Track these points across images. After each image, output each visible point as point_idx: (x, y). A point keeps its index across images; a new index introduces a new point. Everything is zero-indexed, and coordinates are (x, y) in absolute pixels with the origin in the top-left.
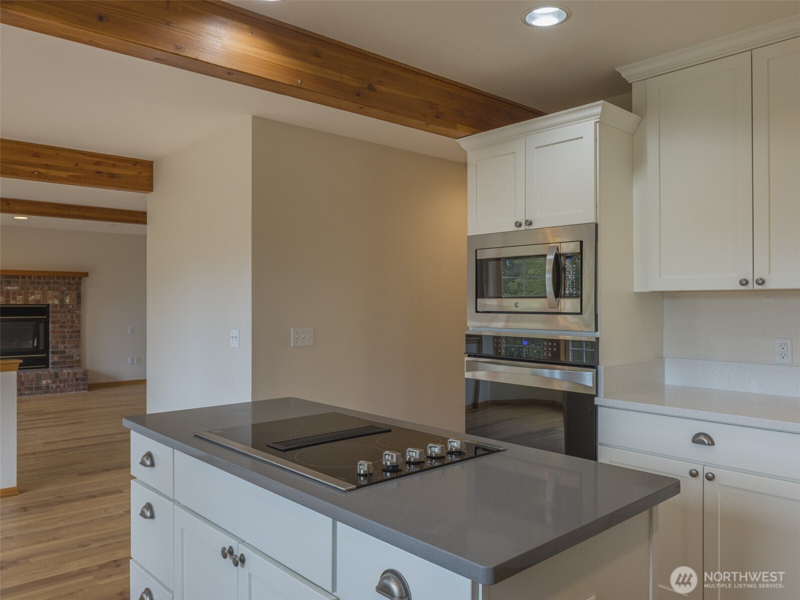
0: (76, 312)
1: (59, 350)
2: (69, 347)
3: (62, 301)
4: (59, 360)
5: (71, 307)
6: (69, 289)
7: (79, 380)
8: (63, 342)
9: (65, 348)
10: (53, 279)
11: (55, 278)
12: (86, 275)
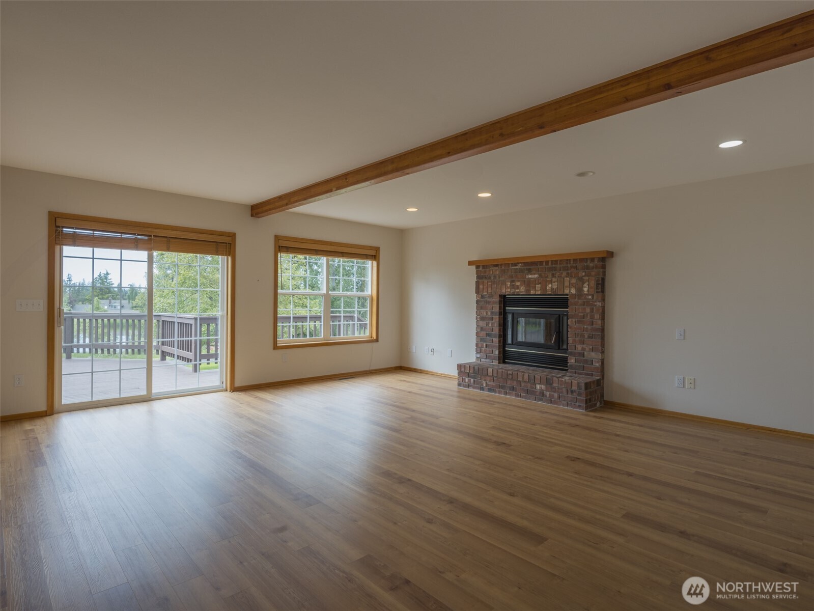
0: (596, 303)
1: (576, 351)
2: (587, 349)
3: (580, 290)
4: (576, 364)
5: (590, 297)
6: (588, 275)
7: (575, 394)
8: (583, 342)
9: (583, 349)
10: (570, 264)
11: (572, 262)
12: (611, 254)
